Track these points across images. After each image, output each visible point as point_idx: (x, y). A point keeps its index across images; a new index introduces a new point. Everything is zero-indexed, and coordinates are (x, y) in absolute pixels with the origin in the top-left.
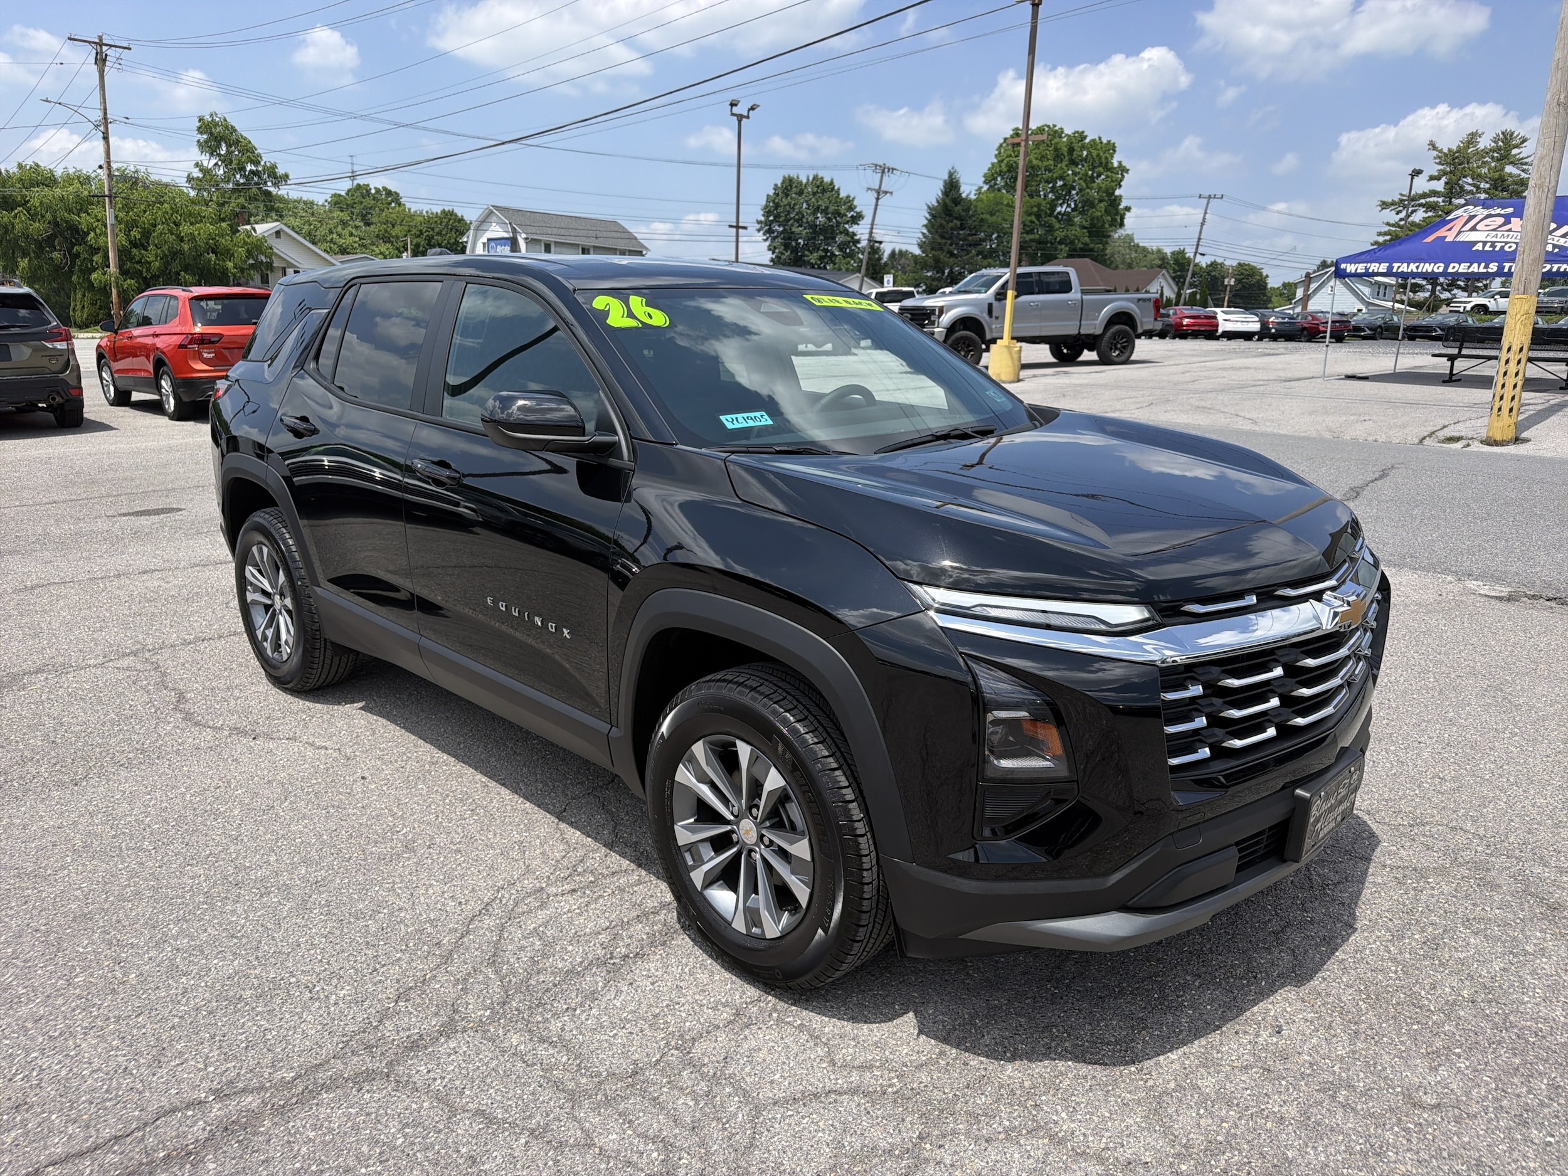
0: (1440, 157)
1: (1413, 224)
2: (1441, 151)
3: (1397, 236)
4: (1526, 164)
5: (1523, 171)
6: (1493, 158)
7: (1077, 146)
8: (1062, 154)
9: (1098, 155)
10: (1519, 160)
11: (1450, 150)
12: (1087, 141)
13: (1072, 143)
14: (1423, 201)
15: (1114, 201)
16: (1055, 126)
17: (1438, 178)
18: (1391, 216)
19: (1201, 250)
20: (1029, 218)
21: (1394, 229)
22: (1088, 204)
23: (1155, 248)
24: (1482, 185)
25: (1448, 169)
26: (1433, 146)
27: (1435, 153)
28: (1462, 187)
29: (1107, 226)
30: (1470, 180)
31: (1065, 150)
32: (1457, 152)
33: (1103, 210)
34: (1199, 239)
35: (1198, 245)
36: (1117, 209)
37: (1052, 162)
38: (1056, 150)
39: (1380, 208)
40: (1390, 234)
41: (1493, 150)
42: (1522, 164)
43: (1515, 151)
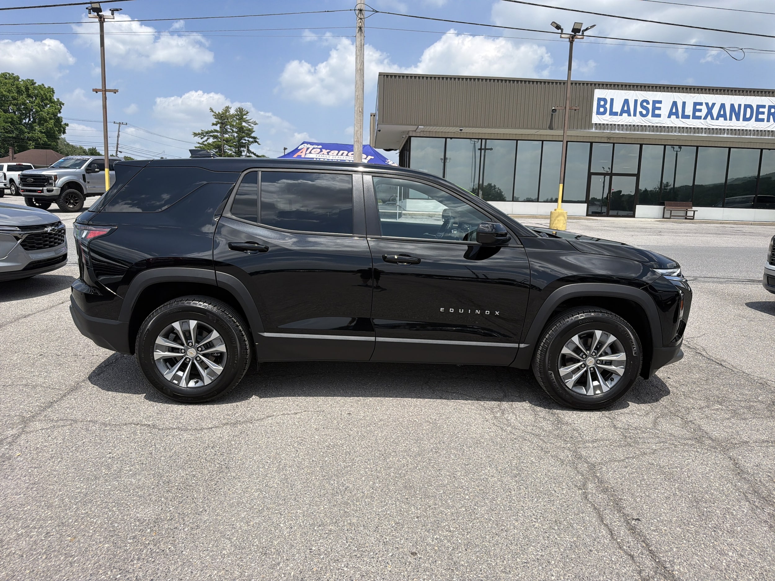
0: (215, 116)
1: (209, 144)
2: (215, 113)
3: (204, 149)
4: (250, 122)
5: (249, 125)
6: (236, 118)
7: (31, 88)
8: (22, 91)
9: (45, 94)
10: (247, 120)
11: (219, 113)
12: (37, 85)
13: (27, 85)
14: (212, 134)
15: (58, 121)
16: (13, 74)
17: (216, 125)
18: (198, 139)
19: (119, 149)
20: (7, 124)
21: (201, 145)
22: (42, 121)
23: (78, 146)
24: (234, 130)
25: (220, 121)
26: (212, 110)
27: (213, 113)
28: (226, 130)
29: (57, 133)
30: (229, 127)
31: (23, 89)
32: (222, 114)
33: (53, 124)
34: (118, 144)
35: (117, 147)
36: (61, 124)
37: (16, 94)
38: (17, 87)
39: (193, 136)
40: (201, 148)
41: (236, 115)
42: (248, 122)
43: (244, 117)
